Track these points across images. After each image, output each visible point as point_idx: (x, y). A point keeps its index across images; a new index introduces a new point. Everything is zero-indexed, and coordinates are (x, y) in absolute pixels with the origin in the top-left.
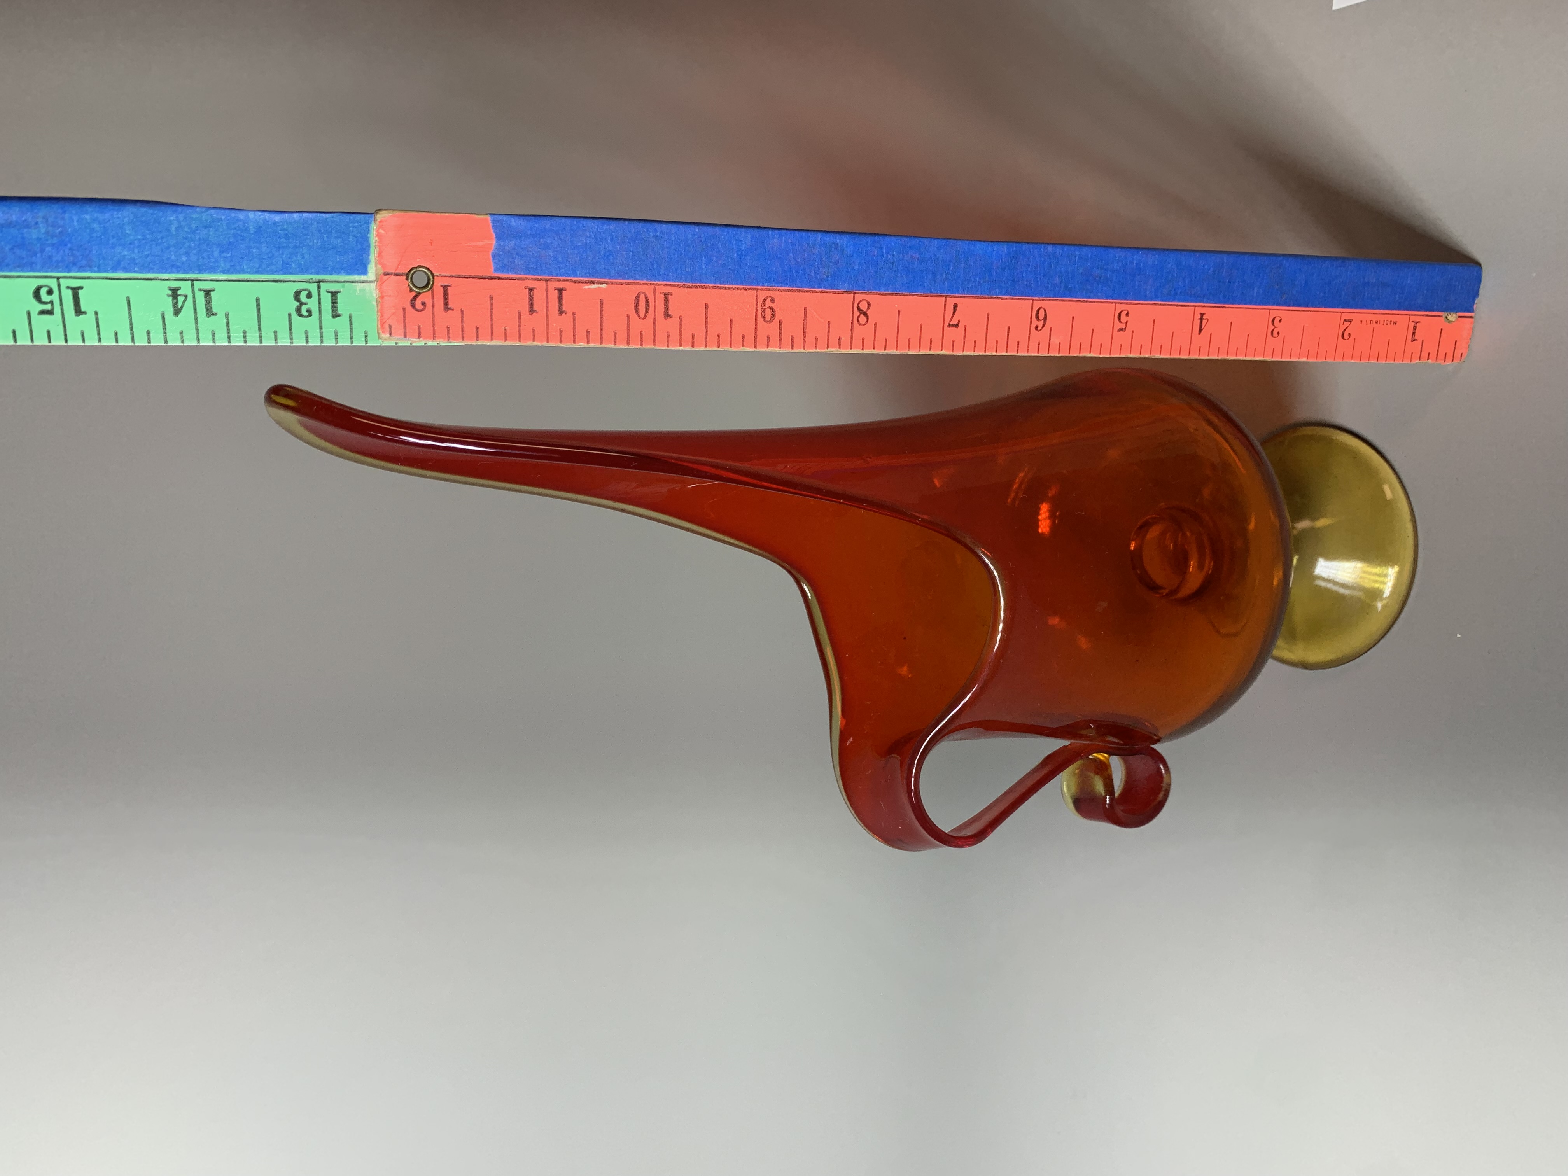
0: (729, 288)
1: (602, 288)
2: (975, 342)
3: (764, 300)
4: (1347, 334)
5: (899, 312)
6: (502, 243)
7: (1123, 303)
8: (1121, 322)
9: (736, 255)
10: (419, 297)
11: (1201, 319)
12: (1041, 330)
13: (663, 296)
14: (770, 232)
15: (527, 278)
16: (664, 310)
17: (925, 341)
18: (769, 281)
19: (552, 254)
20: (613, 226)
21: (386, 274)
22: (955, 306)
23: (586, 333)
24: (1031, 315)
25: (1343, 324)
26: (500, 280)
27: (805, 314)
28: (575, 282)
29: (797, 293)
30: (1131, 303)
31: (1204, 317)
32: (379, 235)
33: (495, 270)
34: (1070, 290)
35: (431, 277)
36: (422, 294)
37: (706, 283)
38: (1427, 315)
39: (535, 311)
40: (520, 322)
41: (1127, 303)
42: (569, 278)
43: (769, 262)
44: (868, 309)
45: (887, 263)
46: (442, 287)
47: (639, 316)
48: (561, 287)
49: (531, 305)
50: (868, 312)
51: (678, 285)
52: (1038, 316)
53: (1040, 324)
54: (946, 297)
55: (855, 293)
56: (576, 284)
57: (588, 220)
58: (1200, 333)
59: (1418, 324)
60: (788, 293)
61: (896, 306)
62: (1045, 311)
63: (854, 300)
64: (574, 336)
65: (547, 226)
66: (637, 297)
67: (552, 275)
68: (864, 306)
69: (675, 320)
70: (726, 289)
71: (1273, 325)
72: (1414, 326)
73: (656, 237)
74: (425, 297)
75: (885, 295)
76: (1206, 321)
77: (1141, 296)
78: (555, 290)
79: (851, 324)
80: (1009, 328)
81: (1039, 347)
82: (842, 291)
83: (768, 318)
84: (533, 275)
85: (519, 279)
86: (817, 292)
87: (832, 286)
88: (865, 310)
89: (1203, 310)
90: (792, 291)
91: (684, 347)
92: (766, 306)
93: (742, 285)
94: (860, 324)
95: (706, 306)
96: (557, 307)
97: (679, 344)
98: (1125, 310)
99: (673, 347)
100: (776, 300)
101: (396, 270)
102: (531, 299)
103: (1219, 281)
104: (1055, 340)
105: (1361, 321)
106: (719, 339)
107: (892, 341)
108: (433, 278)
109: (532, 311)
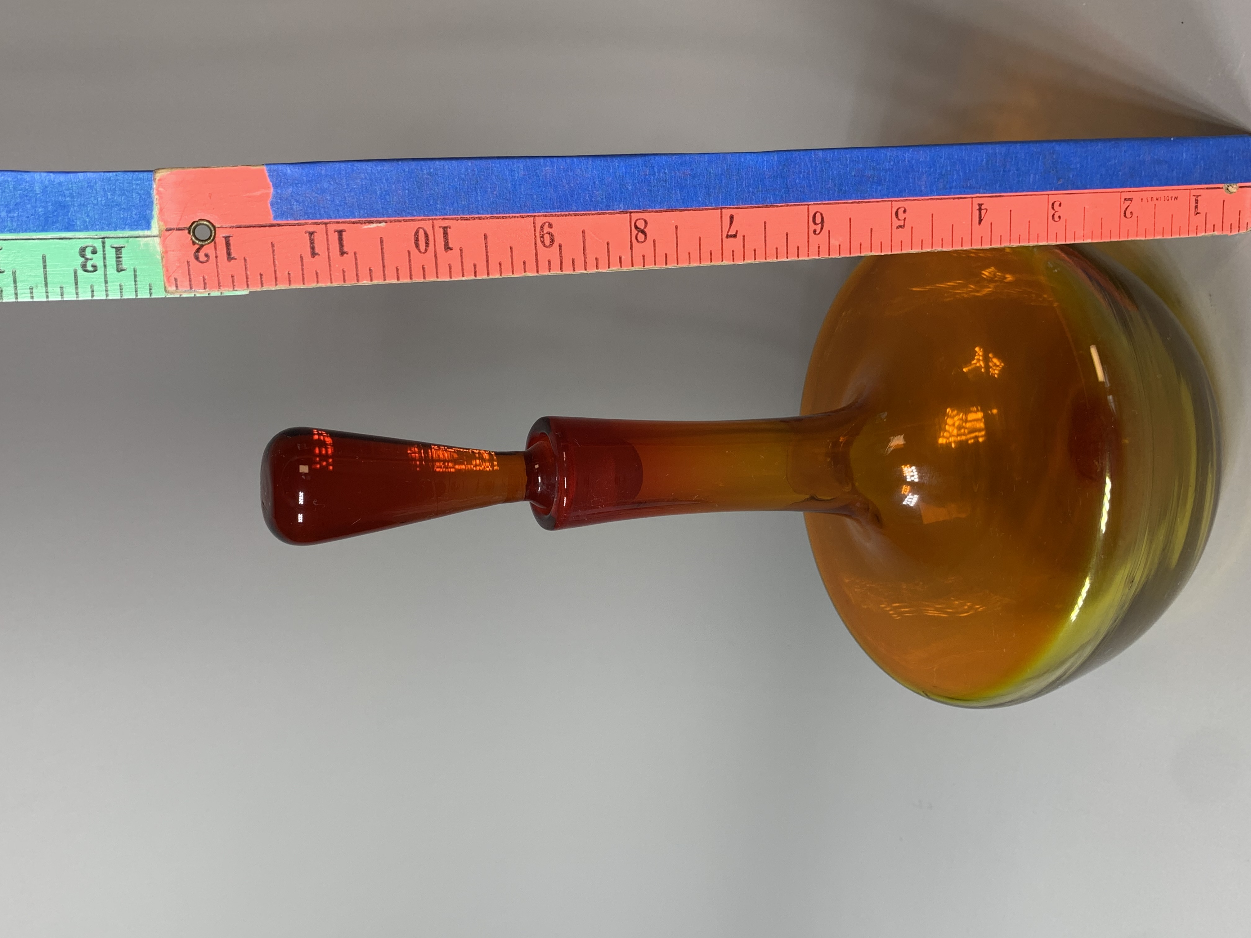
0: (506, 217)
1: (381, 227)
2: (755, 250)
3: (542, 227)
4: (1130, 213)
5: (676, 227)
6: (279, 191)
7: (899, 201)
8: (899, 220)
9: (510, 185)
10: (203, 249)
11: (980, 210)
12: (819, 233)
13: (442, 229)
14: (542, 160)
15: (307, 223)
16: (443, 243)
17: (705, 254)
18: (545, 208)
19: (328, 198)
20: (387, 166)
21: (168, 230)
22: (732, 217)
23: (368, 271)
24: (808, 221)
25: (1124, 202)
26: (281, 227)
27: (584, 237)
28: (354, 223)
29: (574, 217)
30: (906, 200)
31: (983, 207)
32: (159, 193)
33: (275, 218)
34: (845, 192)
35: (213, 229)
36: (205, 247)
37: (483, 214)
38: (1207, 188)
39: (317, 254)
40: (302, 265)
41: (903, 201)
42: (348, 220)
43: (543, 189)
44: (645, 227)
45: (660, 182)
46: (224, 238)
47: (420, 251)
48: (341, 229)
49: (313, 248)
50: (645, 230)
51: (455, 218)
52: (815, 220)
53: (818, 228)
54: (721, 209)
55: (631, 213)
56: (355, 225)
57: (362, 163)
58: (980, 223)
59: (1199, 197)
60: (564, 217)
61: (673, 221)
62: (821, 214)
63: (631, 219)
64: (357, 275)
65: (323, 172)
66: (417, 233)
67: (331, 218)
68: (641, 224)
69: (456, 252)
70: (503, 218)
71: (1053, 208)
72: (1196, 200)
73: (429, 174)
74: (208, 249)
75: (661, 212)
76: (985, 211)
77: (916, 192)
78: (335, 232)
79: (629, 243)
80: (787, 234)
81: (819, 251)
82: (618, 211)
83: (547, 243)
84: (313, 219)
85: (298, 225)
86: (593, 214)
87: (608, 207)
88: (642, 228)
89: (980, 201)
90: (569, 215)
91: (467, 277)
92: (545, 232)
93: (520, 213)
94: (638, 241)
95: (486, 236)
96: (338, 248)
97: (461, 275)
98: (902, 207)
99: (456, 277)
100: (553, 225)
101: (178, 226)
102: (312, 242)
103: (994, 172)
104: (834, 242)
105: (1142, 199)
106: (500, 267)
107: (672, 257)
108: (215, 230)
109: (314, 254)
